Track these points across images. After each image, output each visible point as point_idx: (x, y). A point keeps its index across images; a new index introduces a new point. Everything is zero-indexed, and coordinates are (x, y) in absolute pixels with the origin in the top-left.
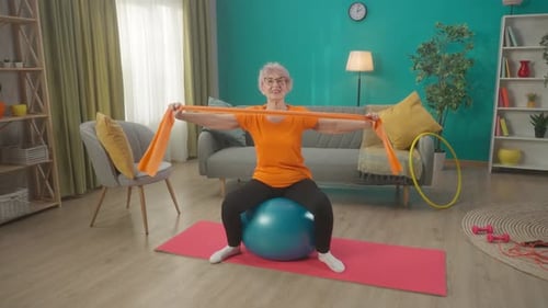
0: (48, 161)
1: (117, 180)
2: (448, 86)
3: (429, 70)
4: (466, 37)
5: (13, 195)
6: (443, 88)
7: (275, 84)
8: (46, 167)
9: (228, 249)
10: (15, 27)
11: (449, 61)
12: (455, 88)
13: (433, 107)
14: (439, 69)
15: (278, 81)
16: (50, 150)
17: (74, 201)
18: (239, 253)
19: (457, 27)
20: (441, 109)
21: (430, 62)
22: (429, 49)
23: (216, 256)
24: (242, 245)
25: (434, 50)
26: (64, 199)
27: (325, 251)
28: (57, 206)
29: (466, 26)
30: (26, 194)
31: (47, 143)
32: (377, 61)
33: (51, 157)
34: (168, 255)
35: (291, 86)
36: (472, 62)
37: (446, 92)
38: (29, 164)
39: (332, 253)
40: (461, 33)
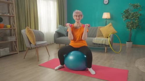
0: (15, 40)
1: (30, 45)
2: (133, 22)
3: (127, 17)
4: (139, 7)
5: (4, 49)
6: (131, 22)
7: (78, 17)
8: (15, 42)
9: (60, 66)
10: (8, 5)
11: (133, 15)
12: (135, 23)
13: (128, 28)
14: (130, 17)
15: (79, 16)
16: (16, 37)
17: (23, 52)
18: (64, 67)
19: (136, 4)
20: (131, 29)
21: (127, 15)
22: (127, 11)
23: (57, 68)
24: (64, 65)
25: (129, 12)
26: (20, 52)
27: (90, 68)
28: (17, 53)
29: (139, 4)
30: (9, 49)
31: (15, 36)
32: (111, 16)
33: (16, 40)
34: (42, 67)
35: (83, 17)
36: (141, 15)
37: (132, 24)
38: (9, 41)
39: (92, 68)
40: (137, 6)
